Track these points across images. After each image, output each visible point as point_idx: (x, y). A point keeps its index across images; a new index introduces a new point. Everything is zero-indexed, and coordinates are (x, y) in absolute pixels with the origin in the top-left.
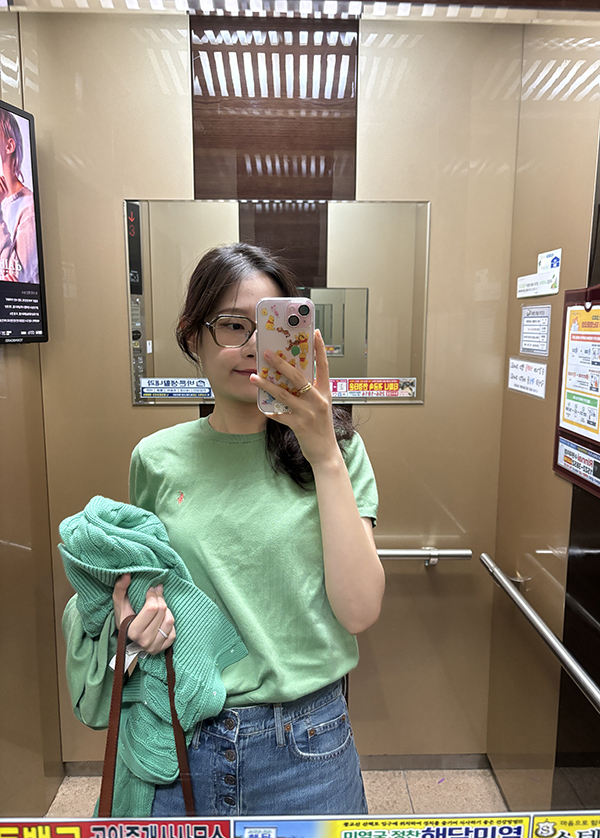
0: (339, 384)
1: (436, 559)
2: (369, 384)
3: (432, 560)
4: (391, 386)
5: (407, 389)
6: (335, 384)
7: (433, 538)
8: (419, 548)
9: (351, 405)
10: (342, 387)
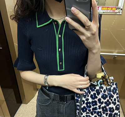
0: (99, 8)
1: (116, 56)
2: (108, 8)
3: (115, 56)
4: (114, 9)
5: (118, 10)
6: (98, 8)
7: (117, 51)
8: (113, 53)
9: (102, 14)
10: (100, 8)
